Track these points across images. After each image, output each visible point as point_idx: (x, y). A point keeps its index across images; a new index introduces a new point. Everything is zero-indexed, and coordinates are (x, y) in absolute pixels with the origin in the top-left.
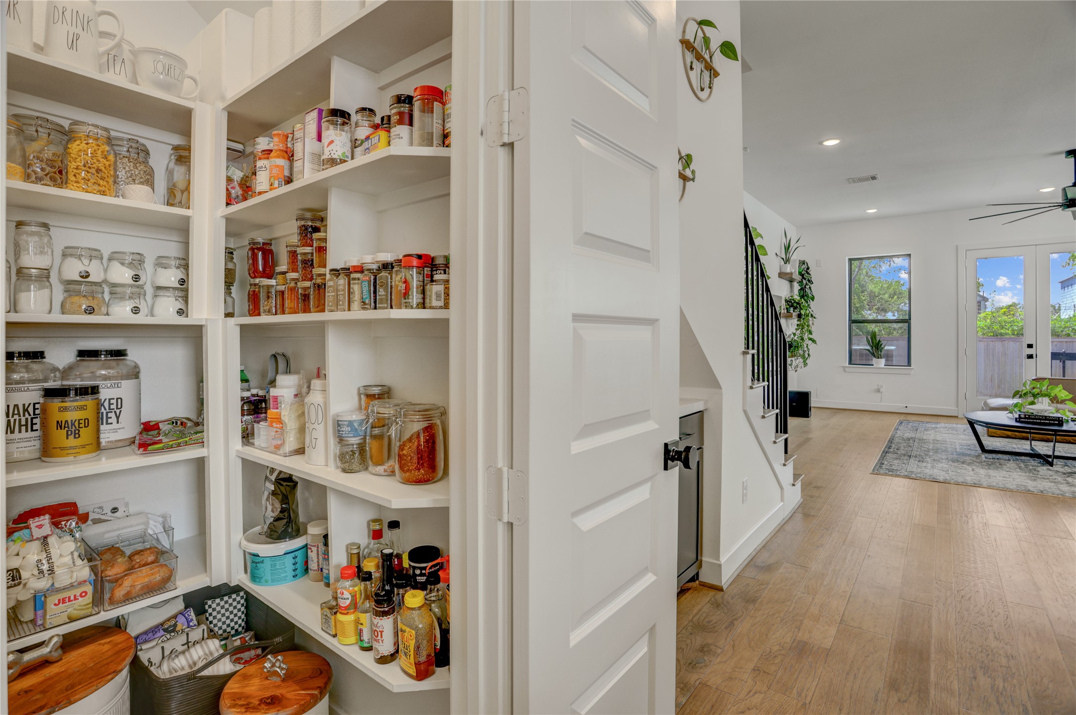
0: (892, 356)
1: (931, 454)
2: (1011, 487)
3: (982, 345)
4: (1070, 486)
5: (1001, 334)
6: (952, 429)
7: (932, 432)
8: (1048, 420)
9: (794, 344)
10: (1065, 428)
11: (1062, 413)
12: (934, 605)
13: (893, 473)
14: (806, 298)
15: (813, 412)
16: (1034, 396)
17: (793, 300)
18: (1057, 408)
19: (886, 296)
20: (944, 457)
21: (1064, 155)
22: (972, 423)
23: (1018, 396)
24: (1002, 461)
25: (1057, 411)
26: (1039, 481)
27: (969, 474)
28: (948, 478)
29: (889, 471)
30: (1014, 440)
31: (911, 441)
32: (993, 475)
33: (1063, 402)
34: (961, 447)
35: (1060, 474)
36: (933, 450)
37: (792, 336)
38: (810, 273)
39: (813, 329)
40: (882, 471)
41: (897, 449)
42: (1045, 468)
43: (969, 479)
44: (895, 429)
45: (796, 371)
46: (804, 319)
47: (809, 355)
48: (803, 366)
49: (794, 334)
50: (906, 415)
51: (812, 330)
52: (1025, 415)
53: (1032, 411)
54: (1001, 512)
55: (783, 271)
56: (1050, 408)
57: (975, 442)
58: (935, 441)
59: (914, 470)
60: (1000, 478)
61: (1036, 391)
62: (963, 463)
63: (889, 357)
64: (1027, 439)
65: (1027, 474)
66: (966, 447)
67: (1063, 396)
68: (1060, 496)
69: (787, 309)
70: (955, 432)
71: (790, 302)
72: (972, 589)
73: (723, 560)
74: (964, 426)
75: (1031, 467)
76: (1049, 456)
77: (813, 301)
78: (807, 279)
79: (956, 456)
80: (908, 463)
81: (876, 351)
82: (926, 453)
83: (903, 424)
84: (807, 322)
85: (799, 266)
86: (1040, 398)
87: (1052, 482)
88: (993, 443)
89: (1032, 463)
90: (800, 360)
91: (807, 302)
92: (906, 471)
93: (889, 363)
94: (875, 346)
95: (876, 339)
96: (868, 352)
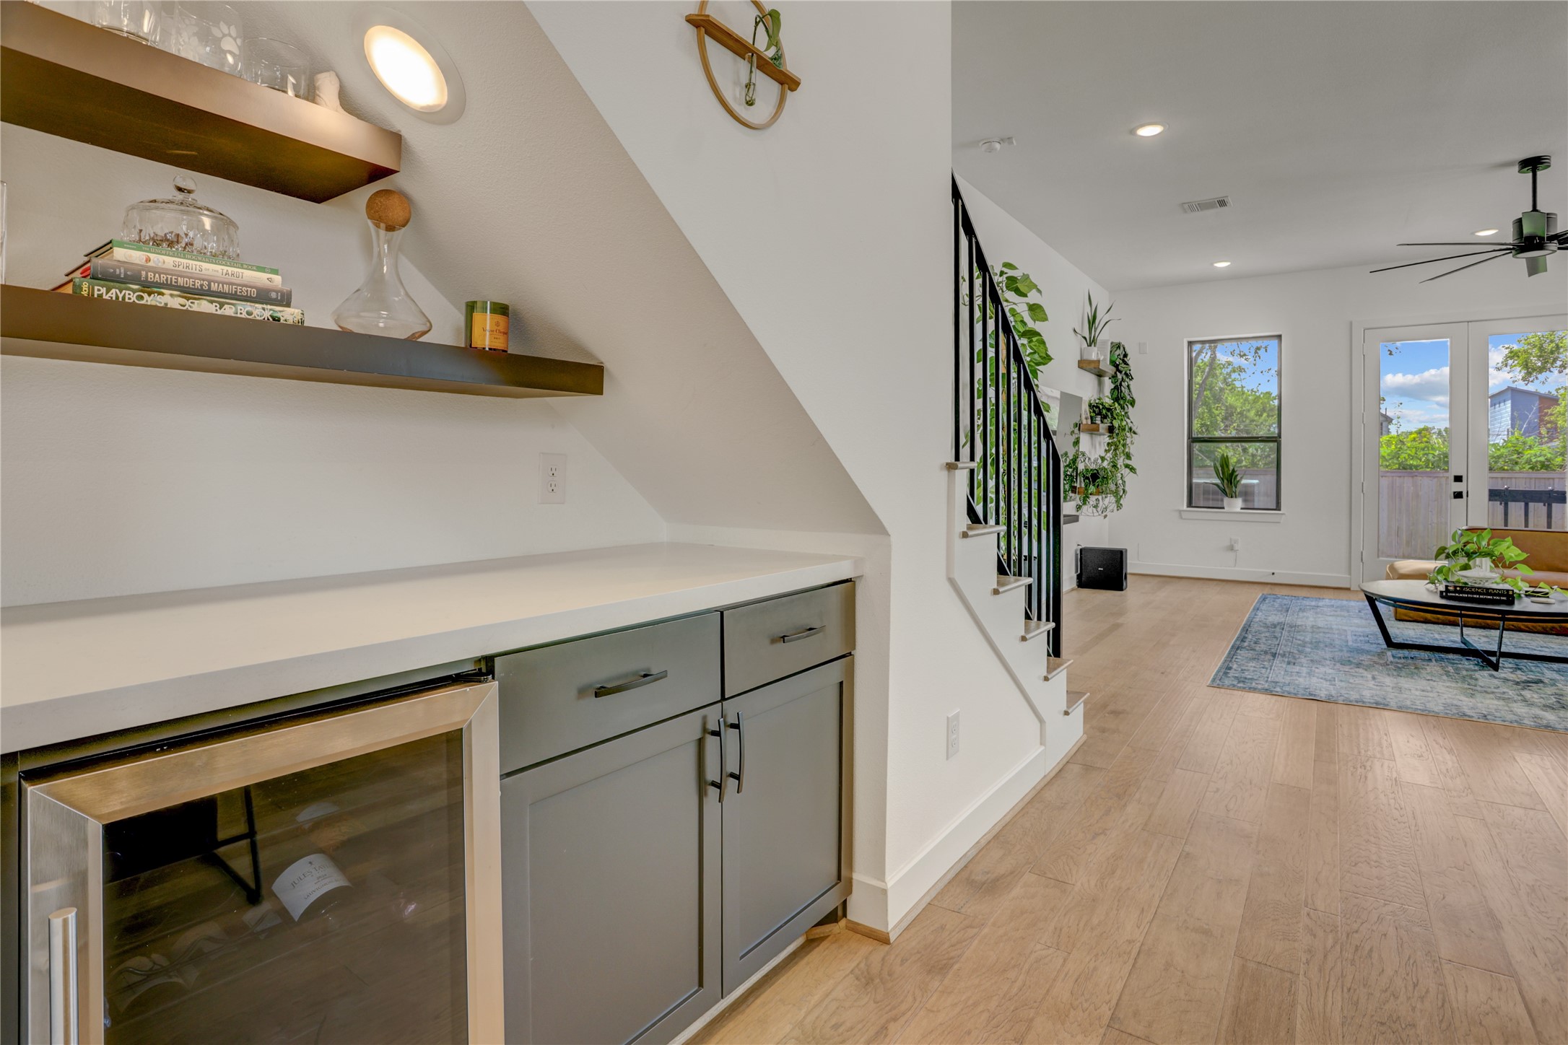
0: (1253, 494)
1: (1308, 650)
2: (1436, 709)
3: (1385, 482)
4: (1529, 705)
5: (1411, 467)
6: (1342, 608)
7: (1310, 614)
8: (1490, 594)
9: (1102, 473)
10: (1517, 607)
11: (1512, 584)
12: (1302, 972)
13: (1244, 684)
14: (1122, 402)
15: (1130, 582)
16: (1469, 555)
17: (1102, 404)
18: (1502, 575)
19: (1252, 414)
20: (1328, 656)
21: (1517, 168)
22: (1371, 600)
23: (1444, 555)
24: (1419, 663)
25: (1504, 579)
26: (1479, 697)
27: (1371, 684)
28: (1333, 693)
29: (1239, 682)
30: (1436, 626)
31: (1278, 629)
32: (1406, 686)
33: (1512, 565)
34: (1355, 638)
35: (1510, 683)
36: (1311, 643)
37: (1100, 461)
38: (1129, 362)
39: (1132, 449)
40: (1227, 682)
41: (1256, 643)
42: (1485, 673)
43: (1367, 695)
44: (1254, 609)
45: (1105, 516)
46: (1117, 434)
47: (1124, 491)
48: (1115, 509)
49: (1103, 459)
50: (1273, 587)
51: (1131, 451)
52: (1455, 587)
53: (1465, 580)
54: (1421, 756)
55: (1085, 358)
56: (1494, 575)
57: (1377, 629)
58: (1315, 629)
59: (1280, 679)
60: (1418, 693)
61: (1471, 547)
62: (1358, 665)
63: (1247, 495)
64: (1454, 624)
65: (1459, 685)
66: (1362, 638)
67: (1513, 555)
68: (1515, 724)
69: (1091, 417)
70: (1346, 614)
71: (1096, 407)
72: (1375, 928)
73: (891, 879)
74: (1360, 604)
75: (1464, 673)
76: (1493, 653)
77: (1133, 407)
78: (1124, 372)
79: (1347, 655)
80: (1271, 666)
81: (1228, 487)
82: (1300, 648)
83: (1267, 602)
84: (1123, 440)
85: (1111, 352)
86: (1478, 559)
87: (1499, 698)
88: (1404, 631)
89: (1468, 664)
90: (1110, 499)
91: (1123, 408)
92: (1267, 681)
93: (1249, 505)
94: (1227, 479)
95: (1228, 467)
96: (1216, 488)
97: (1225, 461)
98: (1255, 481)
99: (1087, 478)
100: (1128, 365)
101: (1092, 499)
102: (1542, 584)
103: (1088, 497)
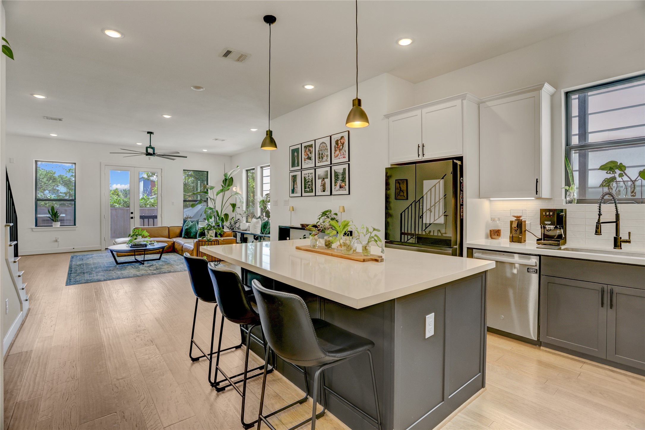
0: (64, 220)
1: (94, 270)
2: (131, 275)
4: (150, 270)
6: (100, 256)
7: (91, 259)
8: (142, 245)
10: (147, 248)
11: (146, 242)
13: (78, 282)
16: (136, 235)
18: (144, 240)
20: (101, 270)
22: (111, 252)
23: (130, 236)
24: (126, 267)
26: (140, 271)
27: (115, 274)
28: (105, 278)
29: (76, 282)
30: (128, 257)
31: (82, 266)
32: (123, 272)
33: (146, 237)
34: (107, 264)
35: (147, 267)
36: (94, 267)
40: (71, 283)
41: (76, 271)
42: (141, 266)
43: (114, 277)
44: (70, 261)
50: (74, 253)
52: (134, 244)
53: (136, 242)
54: (130, 286)
56: (142, 240)
57: (114, 260)
58: (94, 264)
59: (88, 279)
60: (127, 274)
61: (136, 233)
62: (110, 270)
64: (134, 255)
65: (136, 270)
66: (109, 263)
67: (146, 234)
68: (148, 275)
70: (102, 258)
74: (107, 254)
75: (137, 267)
76: (143, 261)
79: (106, 268)
80: (84, 276)
81: (54, 218)
82: (91, 270)
83: (74, 258)
86: (138, 236)
87: (145, 271)
88: (120, 259)
89: (137, 265)
92: (85, 280)
93: (63, 224)
94: (54, 215)
95: (54, 210)
96: (49, 218)
97: (53, 208)
98: (64, 215)
102: (152, 241)
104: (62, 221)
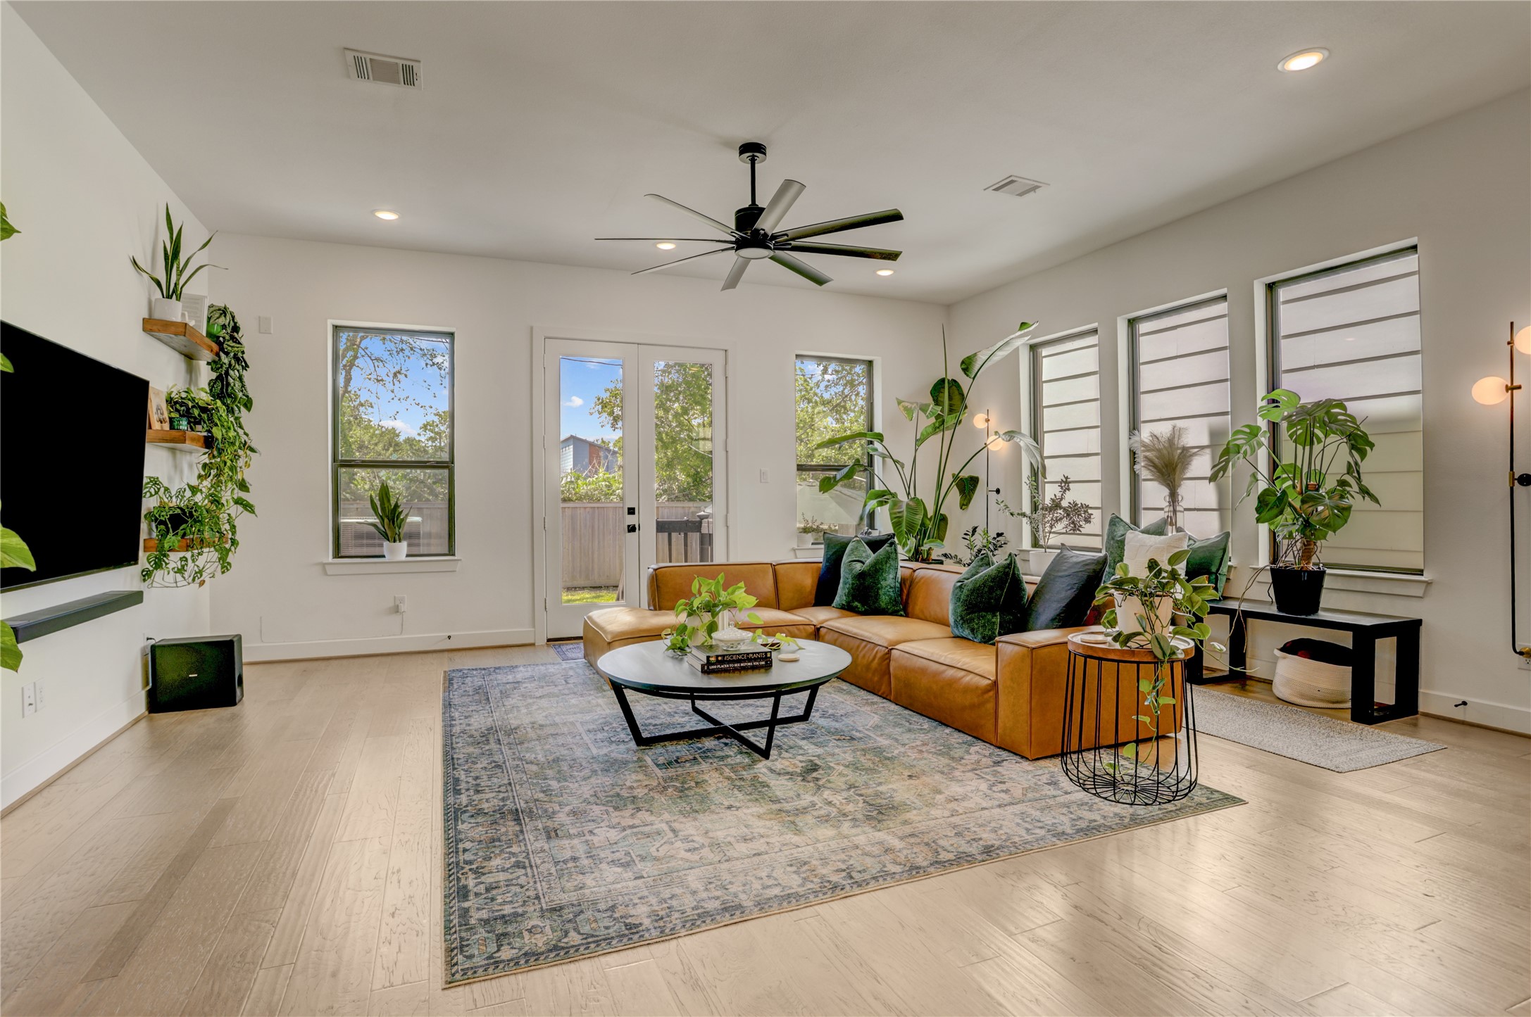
0: (417, 535)
1: (555, 784)
4: (854, 823)
7: (515, 699)
8: (747, 660)
9: (191, 513)
14: (228, 400)
17: (193, 400)
21: (736, 151)
24: (691, 769)
29: (496, 939)
32: (721, 836)
35: (799, 781)
36: (549, 766)
37: (188, 494)
38: (242, 341)
39: (249, 476)
42: (763, 768)
45: (202, 583)
46: (221, 451)
47: (234, 541)
48: (218, 570)
49: (194, 490)
50: (450, 655)
51: (244, 478)
52: (717, 657)
55: (157, 315)
58: (539, 738)
60: (744, 848)
66: (600, 734)
69: (171, 419)
70: (556, 690)
71: (182, 404)
74: (559, 667)
75: (745, 774)
77: (249, 410)
78: (232, 354)
81: (389, 528)
83: (455, 685)
84: (232, 461)
85: (209, 319)
86: (719, 614)
90: (208, 557)
91: (230, 411)
93: (415, 550)
94: (387, 517)
95: (389, 501)
96: (372, 529)
97: (385, 492)
98: (417, 519)
99: (162, 523)
100: (239, 343)
101: (174, 559)
103: (165, 556)
104: (413, 537)
